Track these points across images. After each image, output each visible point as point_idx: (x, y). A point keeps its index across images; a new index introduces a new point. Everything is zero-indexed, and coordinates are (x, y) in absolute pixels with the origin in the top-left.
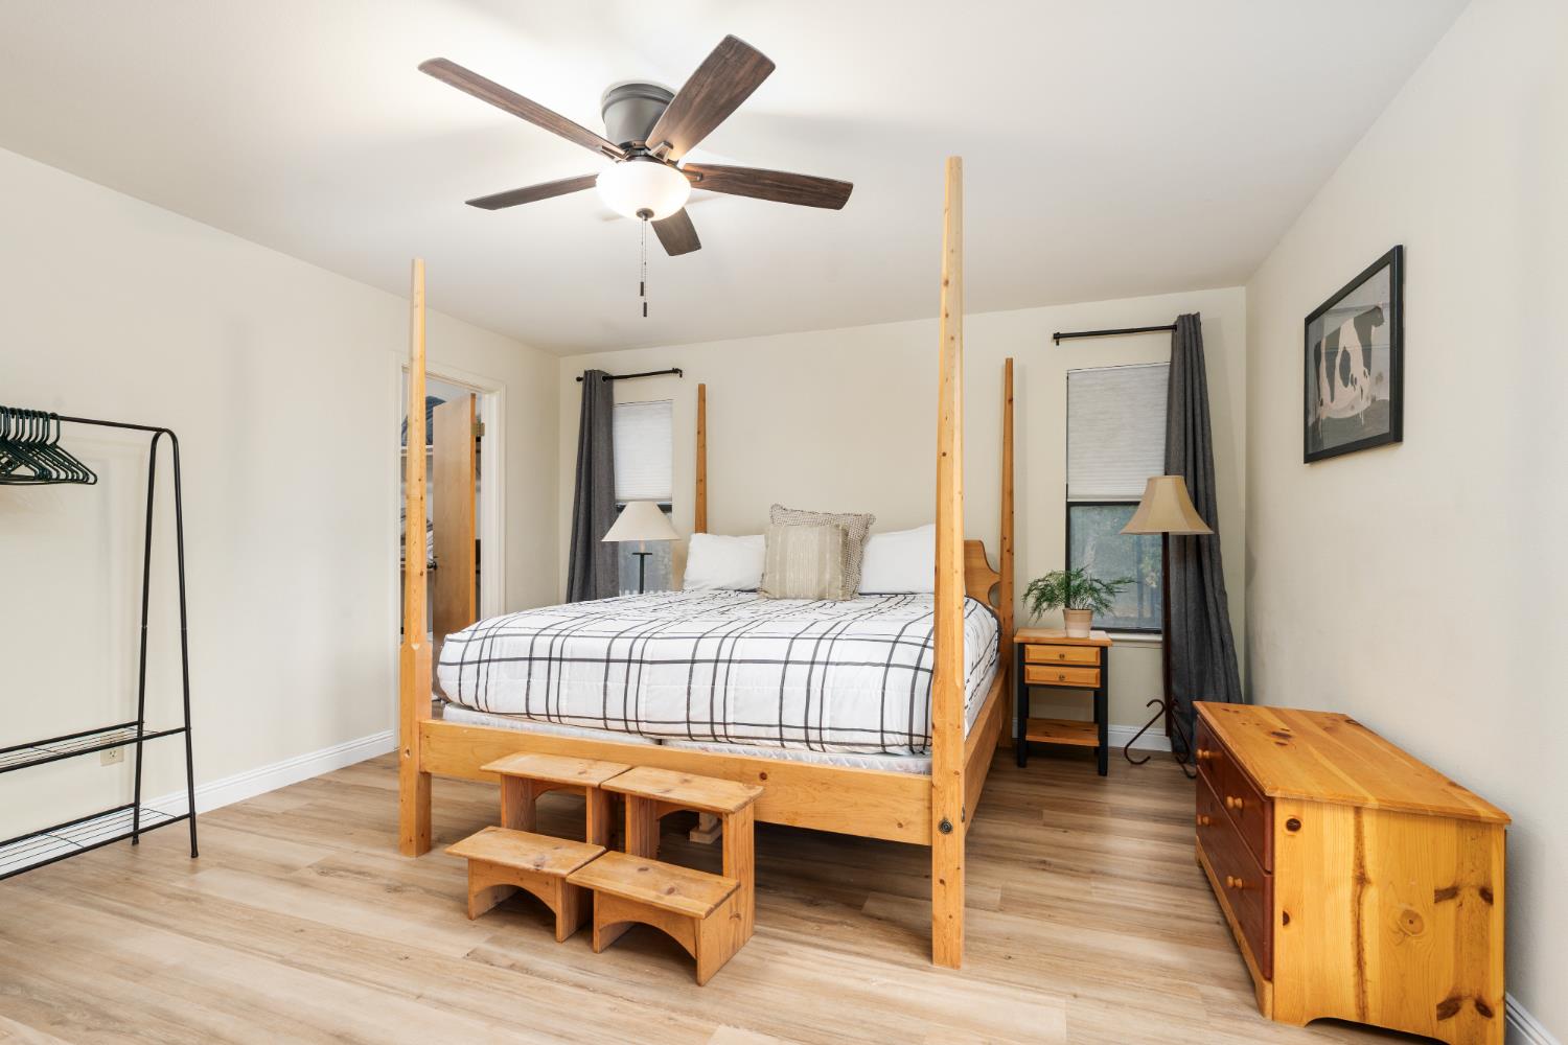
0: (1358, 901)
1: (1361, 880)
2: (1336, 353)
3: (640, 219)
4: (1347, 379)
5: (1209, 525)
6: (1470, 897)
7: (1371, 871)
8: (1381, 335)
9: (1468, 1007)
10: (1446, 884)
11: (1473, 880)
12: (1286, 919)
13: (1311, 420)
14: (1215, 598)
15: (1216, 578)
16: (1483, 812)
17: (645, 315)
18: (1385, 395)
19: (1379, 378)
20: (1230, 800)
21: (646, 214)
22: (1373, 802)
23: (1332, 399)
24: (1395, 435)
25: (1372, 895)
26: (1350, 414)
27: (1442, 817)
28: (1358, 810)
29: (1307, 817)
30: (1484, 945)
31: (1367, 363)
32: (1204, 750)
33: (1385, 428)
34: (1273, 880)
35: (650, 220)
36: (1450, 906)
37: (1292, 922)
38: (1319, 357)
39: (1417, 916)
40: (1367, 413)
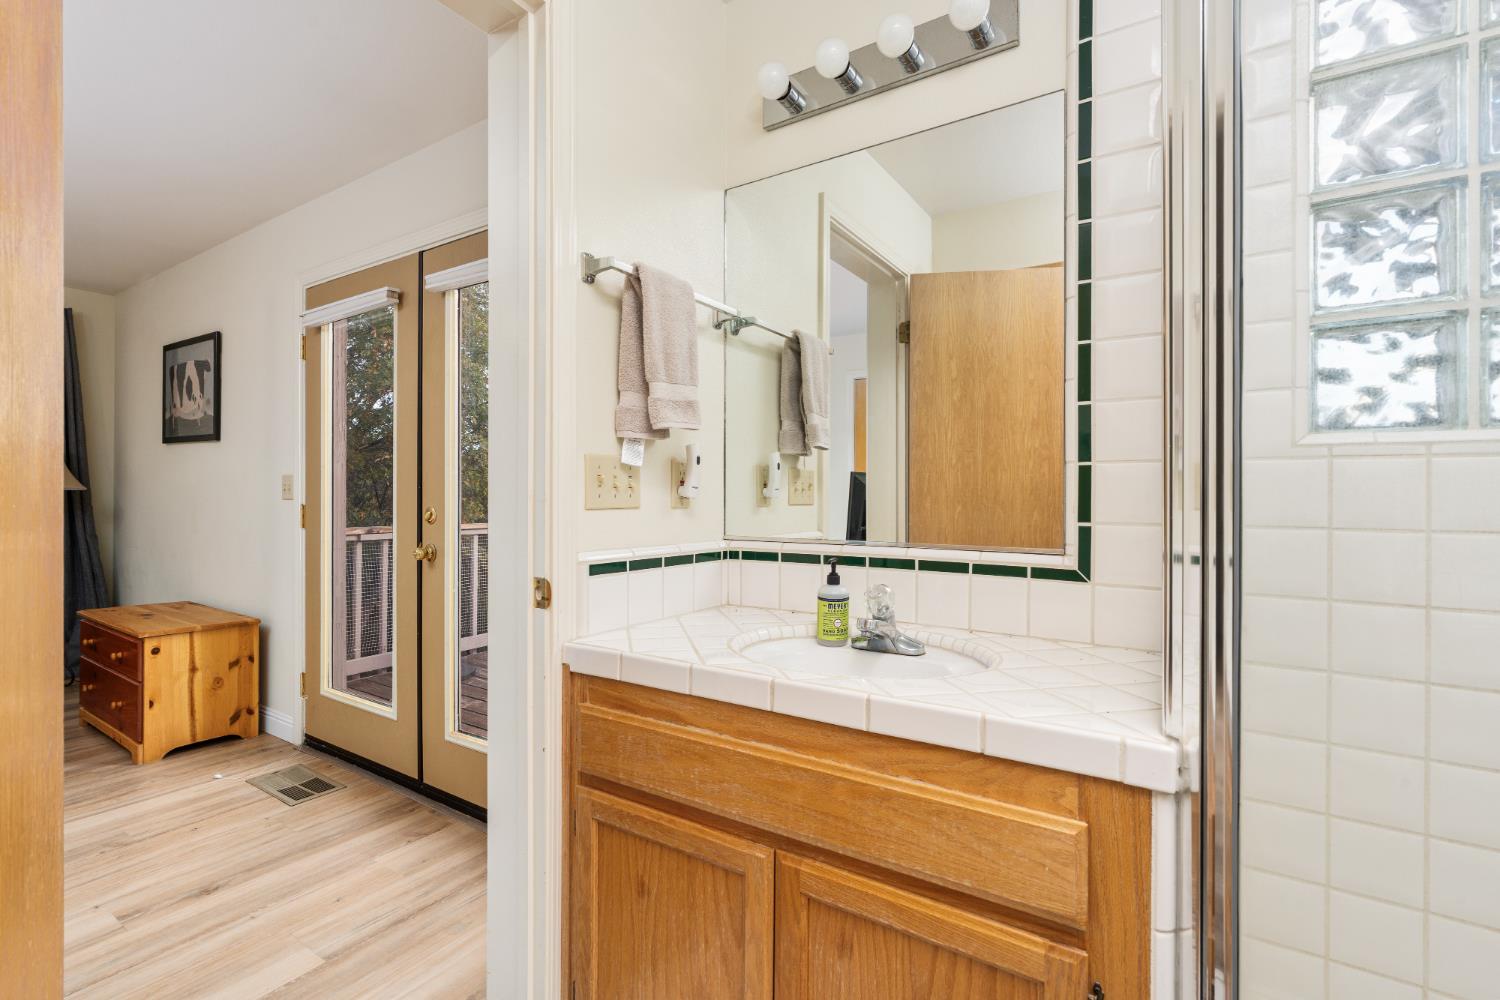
0: (191, 681)
1: (193, 669)
2: (184, 378)
4: (190, 396)
5: (83, 484)
6: (245, 662)
7: (198, 663)
8: (209, 376)
9: (244, 714)
10: (233, 659)
11: (246, 653)
12: (151, 704)
13: (168, 416)
14: (87, 542)
15: (87, 525)
16: (249, 620)
18: (211, 412)
19: (208, 402)
20: (113, 655)
22: (199, 627)
23: (181, 405)
24: (216, 436)
25: (199, 675)
26: (192, 418)
27: (232, 626)
28: (191, 633)
29: (164, 644)
30: (250, 681)
31: (202, 391)
32: (88, 639)
33: (211, 432)
34: (143, 686)
36: (236, 669)
37: (155, 705)
38: (173, 376)
39: (221, 679)
40: (201, 419)
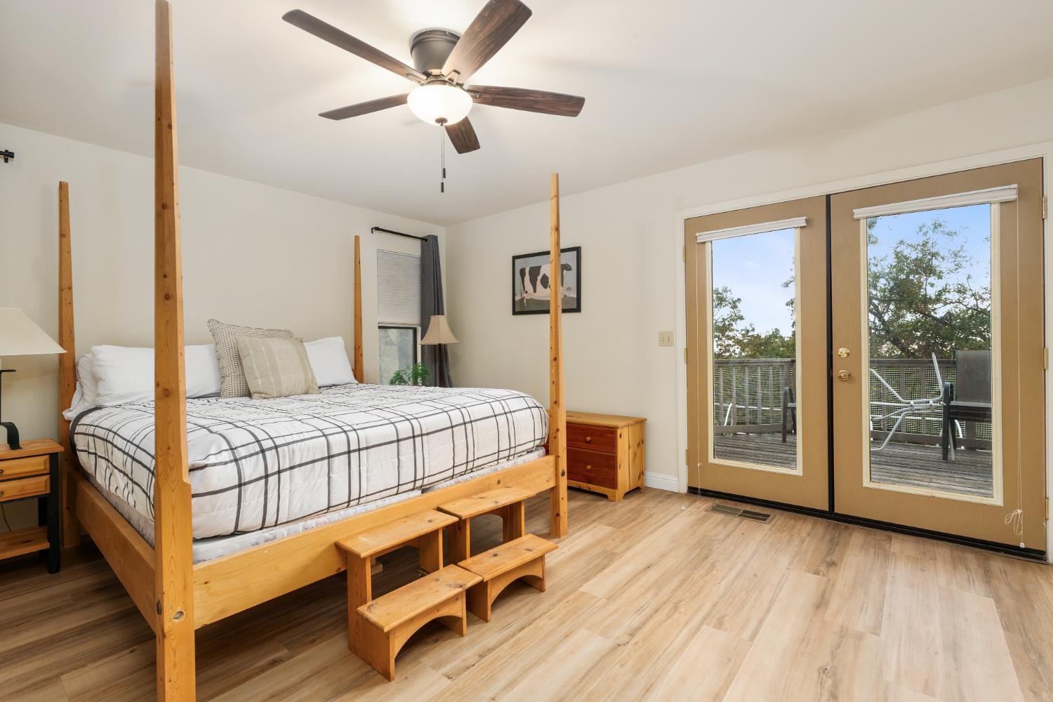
0: (629, 454)
1: (629, 447)
3: (439, 125)
6: (641, 444)
7: (630, 443)
10: (638, 442)
11: (641, 438)
12: (620, 466)
17: (443, 191)
21: (441, 121)
25: (631, 451)
28: (629, 426)
29: (622, 432)
34: (617, 456)
35: (445, 124)
36: (639, 448)
39: (636, 453)
